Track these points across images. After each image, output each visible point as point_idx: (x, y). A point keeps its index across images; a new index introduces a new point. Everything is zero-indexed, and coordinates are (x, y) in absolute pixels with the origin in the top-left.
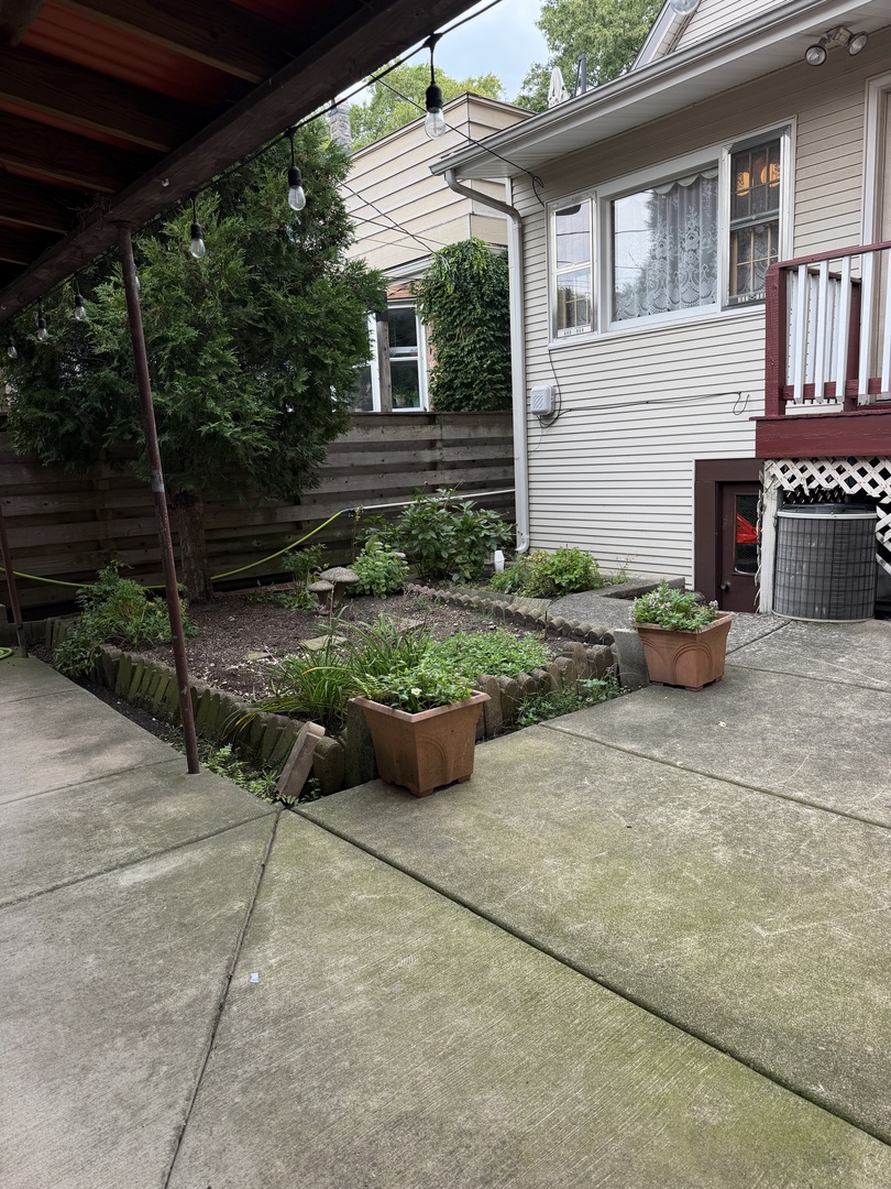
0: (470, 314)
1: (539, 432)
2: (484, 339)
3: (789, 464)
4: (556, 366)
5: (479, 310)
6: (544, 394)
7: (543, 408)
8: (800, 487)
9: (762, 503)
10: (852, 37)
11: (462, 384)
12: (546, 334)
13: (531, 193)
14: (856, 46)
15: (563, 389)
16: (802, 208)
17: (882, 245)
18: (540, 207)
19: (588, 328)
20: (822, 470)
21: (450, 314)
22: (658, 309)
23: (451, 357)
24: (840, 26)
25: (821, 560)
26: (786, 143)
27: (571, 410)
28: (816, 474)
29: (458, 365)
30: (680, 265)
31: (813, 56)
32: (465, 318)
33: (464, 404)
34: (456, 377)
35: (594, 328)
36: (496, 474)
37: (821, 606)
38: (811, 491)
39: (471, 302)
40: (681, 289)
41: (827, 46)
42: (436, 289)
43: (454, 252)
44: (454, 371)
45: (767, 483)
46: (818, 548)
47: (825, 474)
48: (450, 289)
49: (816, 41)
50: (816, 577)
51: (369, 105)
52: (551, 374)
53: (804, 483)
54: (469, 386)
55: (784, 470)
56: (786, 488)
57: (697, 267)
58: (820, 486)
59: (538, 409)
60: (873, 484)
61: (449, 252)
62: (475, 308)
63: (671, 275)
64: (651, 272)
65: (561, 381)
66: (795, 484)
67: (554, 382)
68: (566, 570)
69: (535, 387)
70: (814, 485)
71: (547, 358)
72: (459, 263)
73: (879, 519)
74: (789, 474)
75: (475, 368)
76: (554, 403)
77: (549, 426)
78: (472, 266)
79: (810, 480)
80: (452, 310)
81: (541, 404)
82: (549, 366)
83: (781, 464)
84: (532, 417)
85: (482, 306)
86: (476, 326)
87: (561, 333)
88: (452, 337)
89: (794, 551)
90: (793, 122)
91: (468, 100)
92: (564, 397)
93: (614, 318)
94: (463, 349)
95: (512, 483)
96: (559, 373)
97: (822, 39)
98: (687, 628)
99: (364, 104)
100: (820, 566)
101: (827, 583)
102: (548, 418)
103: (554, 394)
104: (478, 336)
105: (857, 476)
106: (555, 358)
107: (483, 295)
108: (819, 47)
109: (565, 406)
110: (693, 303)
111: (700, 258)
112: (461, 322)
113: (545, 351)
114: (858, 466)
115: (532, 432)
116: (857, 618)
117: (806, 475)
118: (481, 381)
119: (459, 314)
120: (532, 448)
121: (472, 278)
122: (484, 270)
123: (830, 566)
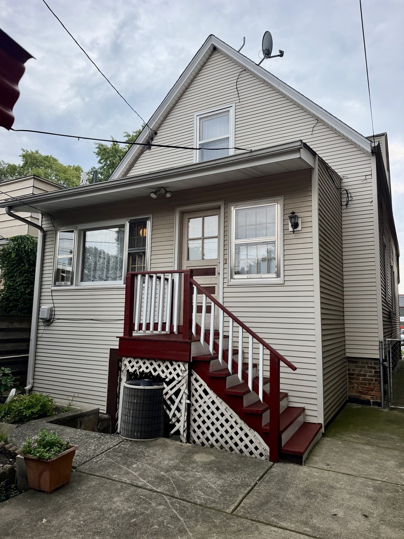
0: (22, 268)
1: (43, 328)
2: (28, 280)
3: (132, 359)
4: (54, 298)
5: (27, 267)
6: (46, 310)
7: (45, 317)
8: (136, 370)
9: (120, 377)
10: (167, 192)
11: (14, 299)
12: (51, 283)
13: (50, 222)
14: (168, 195)
15: (56, 309)
16: (154, 249)
17: (181, 271)
18: (53, 228)
19: (69, 283)
20: (144, 363)
21: (13, 266)
22: (101, 279)
23: (10, 286)
24: (162, 187)
25: (138, 409)
26: (149, 223)
27: (59, 319)
28: (142, 365)
29: (13, 290)
30: (110, 262)
31: (153, 196)
32: (19, 269)
33: (14, 309)
34: (11, 296)
35: (72, 284)
36: (22, 346)
37: (137, 432)
38: (140, 372)
39: (23, 262)
40: (111, 272)
41: (158, 193)
42: (7, 254)
43: (18, 239)
44: (10, 293)
45: (123, 368)
46: (137, 403)
47: (146, 365)
48: (13, 255)
49: (154, 190)
50: (136, 417)
51: (21, 165)
52: (51, 301)
53: (137, 369)
54: (17, 300)
55: (130, 362)
56: (130, 371)
57: (117, 264)
58: (143, 371)
59: (43, 317)
60: (163, 372)
61: (14, 239)
62: (25, 265)
63: (107, 266)
64: (99, 263)
65: (56, 305)
66: (134, 369)
67: (52, 305)
68: (33, 407)
69: (43, 307)
70: (141, 370)
71: (50, 294)
72: (19, 245)
73: (164, 388)
74: (131, 364)
75: (21, 292)
76: (51, 315)
77: (48, 325)
78: (25, 247)
79: (140, 367)
80: (14, 264)
81: (44, 315)
82: (51, 298)
83: (129, 359)
84: (40, 320)
85: (29, 265)
86: (25, 273)
87: (57, 283)
88: (12, 277)
89: (128, 404)
90: (151, 216)
91: (34, 178)
92: (56, 313)
93: (82, 281)
94: (17, 283)
95: (27, 351)
96: (55, 301)
97: (157, 190)
98: (44, 459)
99: (19, 165)
100: (138, 412)
101: (140, 421)
102: (48, 322)
103: (52, 311)
104: (25, 277)
105: (157, 368)
106: (54, 294)
107: (30, 260)
108: (155, 193)
109: (57, 317)
110: (115, 279)
111: (119, 261)
112: (17, 270)
113: (50, 290)
114: (158, 363)
115: (40, 328)
116: (154, 438)
117: (138, 365)
118: (24, 299)
119: (17, 267)
120: (39, 335)
121: (25, 252)
122: (31, 249)
123: (142, 412)
